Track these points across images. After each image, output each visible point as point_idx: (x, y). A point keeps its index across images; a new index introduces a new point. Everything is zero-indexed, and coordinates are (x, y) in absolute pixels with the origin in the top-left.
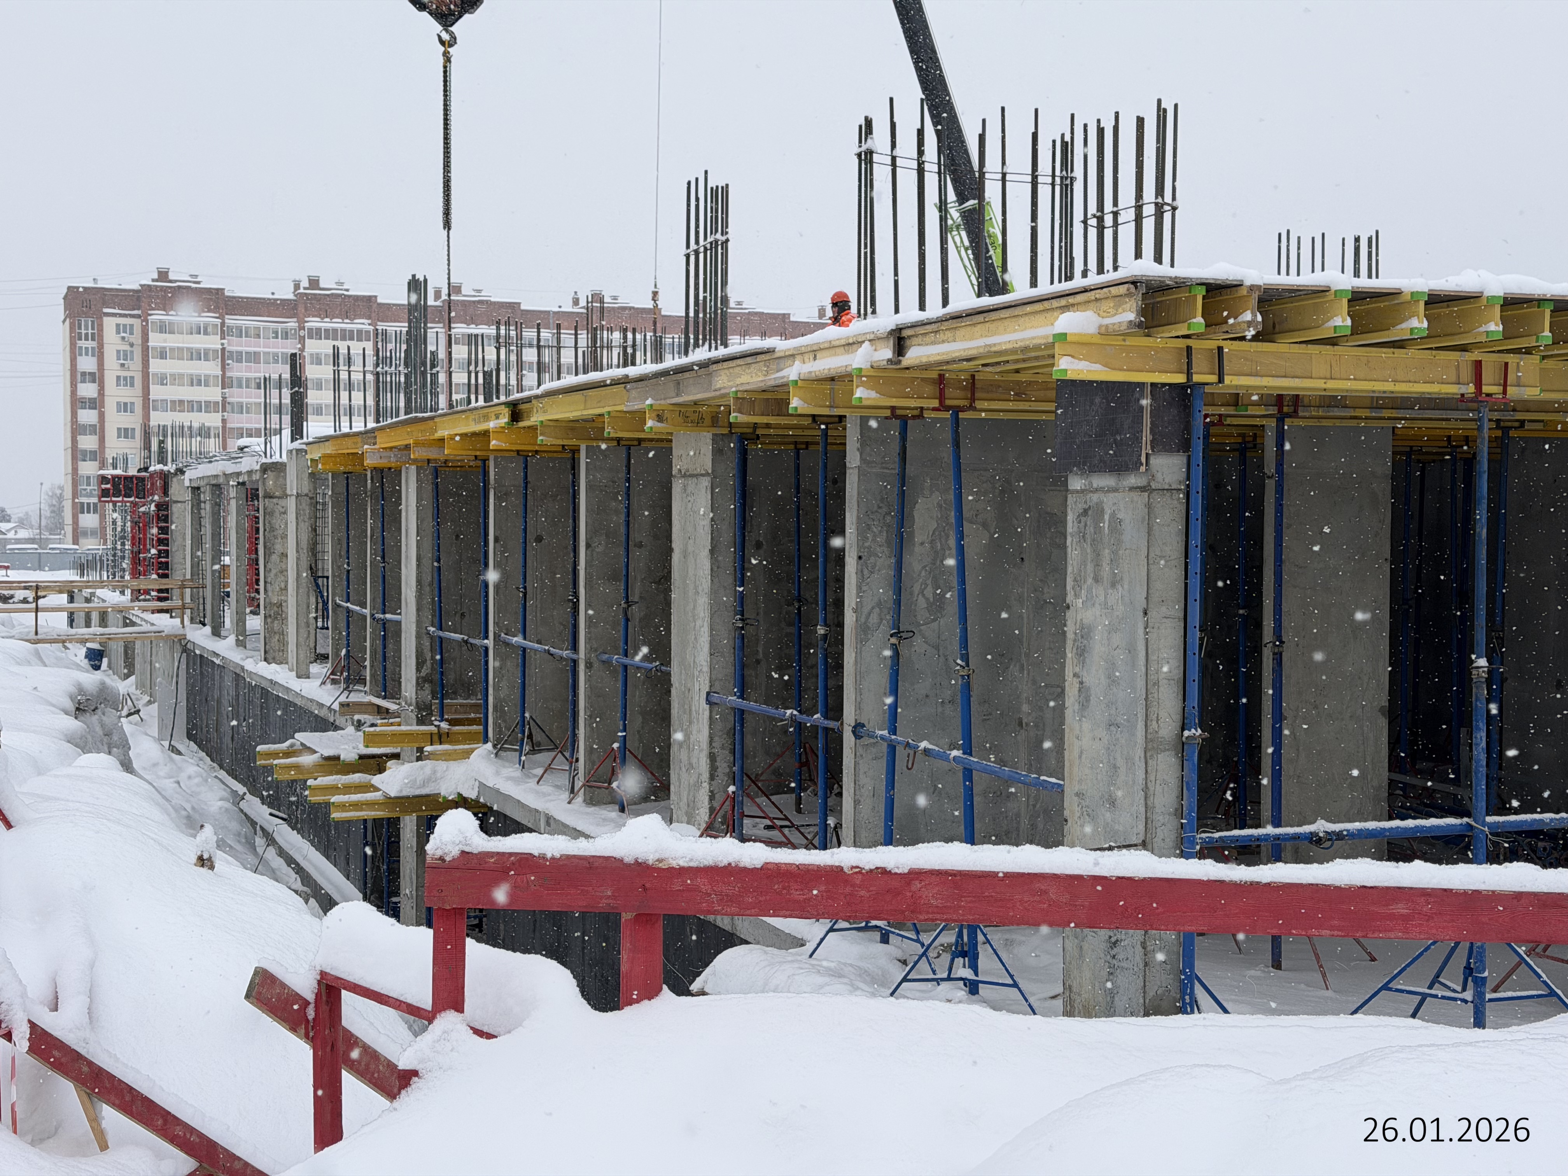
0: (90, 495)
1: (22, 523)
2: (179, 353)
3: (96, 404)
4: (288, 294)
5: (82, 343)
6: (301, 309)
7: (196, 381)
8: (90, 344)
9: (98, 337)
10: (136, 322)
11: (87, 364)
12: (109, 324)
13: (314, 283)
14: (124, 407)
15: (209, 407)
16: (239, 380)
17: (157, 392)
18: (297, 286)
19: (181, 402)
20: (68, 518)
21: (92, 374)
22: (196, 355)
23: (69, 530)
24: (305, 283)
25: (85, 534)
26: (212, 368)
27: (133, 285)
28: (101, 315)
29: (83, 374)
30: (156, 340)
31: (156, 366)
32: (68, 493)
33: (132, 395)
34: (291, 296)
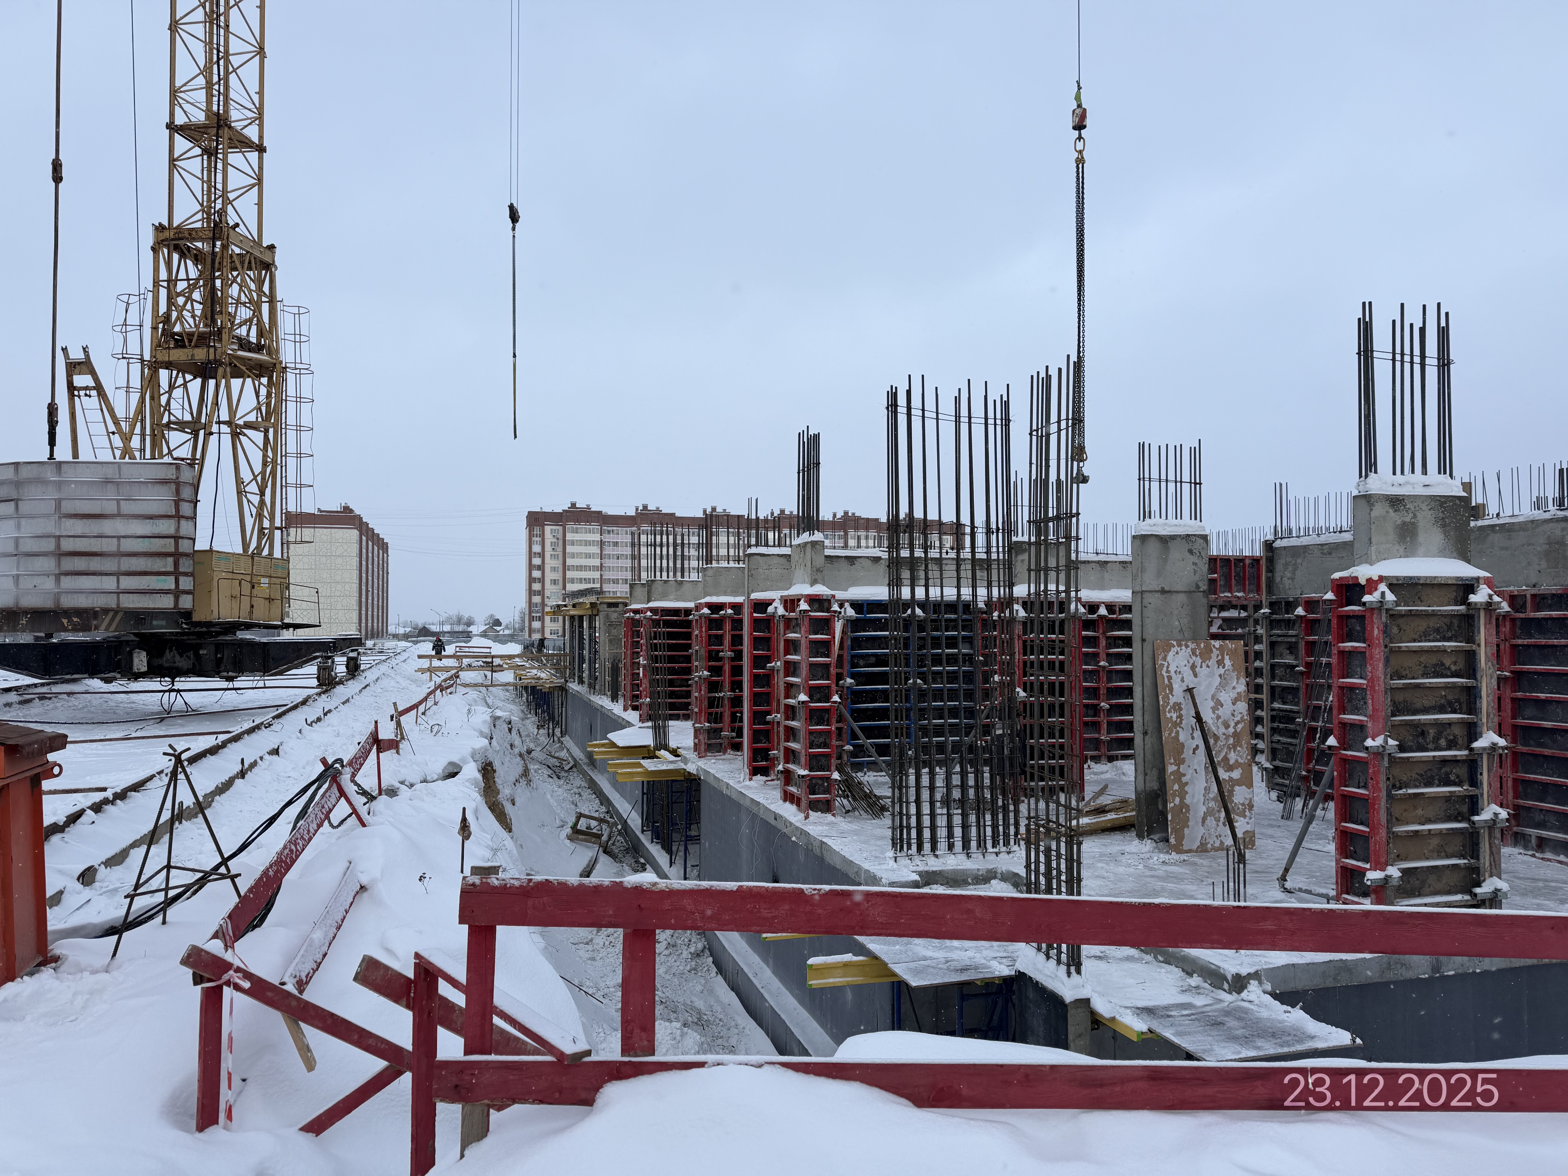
0: (537, 612)
1: (507, 627)
2: (581, 543)
3: (541, 568)
4: (632, 513)
5: (535, 539)
6: (639, 521)
7: (588, 556)
8: (538, 539)
9: (542, 535)
10: (560, 528)
11: (537, 548)
12: (548, 529)
13: (645, 507)
14: (554, 569)
15: (595, 568)
16: (609, 555)
17: (569, 562)
18: (637, 509)
19: (581, 566)
20: (527, 624)
21: (539, 554)
22: (587, 543)
23: (527, 629)
24: (641, 508)
25: (534, 631)
26: (596, 550)
27: (559, 510)
28: (543, 526)
29: (535, 553)
30: (569, 536)
31: (569, 549)
32: (527, 612)
33: (558, 563)
34: (634, 514)
